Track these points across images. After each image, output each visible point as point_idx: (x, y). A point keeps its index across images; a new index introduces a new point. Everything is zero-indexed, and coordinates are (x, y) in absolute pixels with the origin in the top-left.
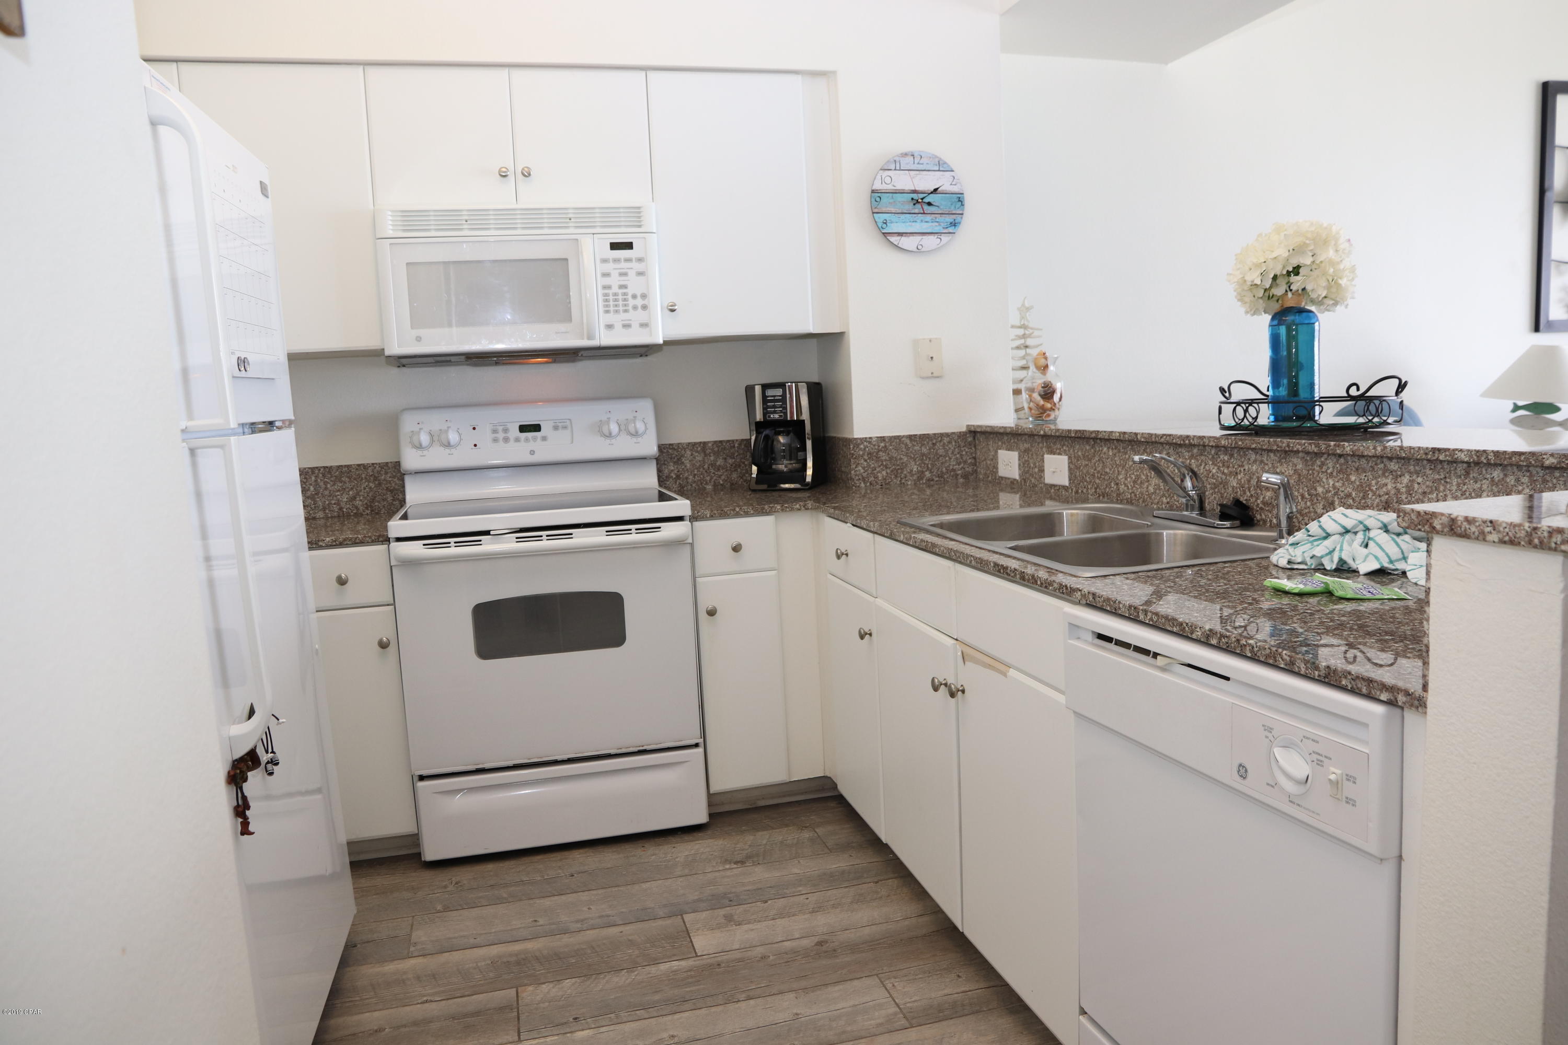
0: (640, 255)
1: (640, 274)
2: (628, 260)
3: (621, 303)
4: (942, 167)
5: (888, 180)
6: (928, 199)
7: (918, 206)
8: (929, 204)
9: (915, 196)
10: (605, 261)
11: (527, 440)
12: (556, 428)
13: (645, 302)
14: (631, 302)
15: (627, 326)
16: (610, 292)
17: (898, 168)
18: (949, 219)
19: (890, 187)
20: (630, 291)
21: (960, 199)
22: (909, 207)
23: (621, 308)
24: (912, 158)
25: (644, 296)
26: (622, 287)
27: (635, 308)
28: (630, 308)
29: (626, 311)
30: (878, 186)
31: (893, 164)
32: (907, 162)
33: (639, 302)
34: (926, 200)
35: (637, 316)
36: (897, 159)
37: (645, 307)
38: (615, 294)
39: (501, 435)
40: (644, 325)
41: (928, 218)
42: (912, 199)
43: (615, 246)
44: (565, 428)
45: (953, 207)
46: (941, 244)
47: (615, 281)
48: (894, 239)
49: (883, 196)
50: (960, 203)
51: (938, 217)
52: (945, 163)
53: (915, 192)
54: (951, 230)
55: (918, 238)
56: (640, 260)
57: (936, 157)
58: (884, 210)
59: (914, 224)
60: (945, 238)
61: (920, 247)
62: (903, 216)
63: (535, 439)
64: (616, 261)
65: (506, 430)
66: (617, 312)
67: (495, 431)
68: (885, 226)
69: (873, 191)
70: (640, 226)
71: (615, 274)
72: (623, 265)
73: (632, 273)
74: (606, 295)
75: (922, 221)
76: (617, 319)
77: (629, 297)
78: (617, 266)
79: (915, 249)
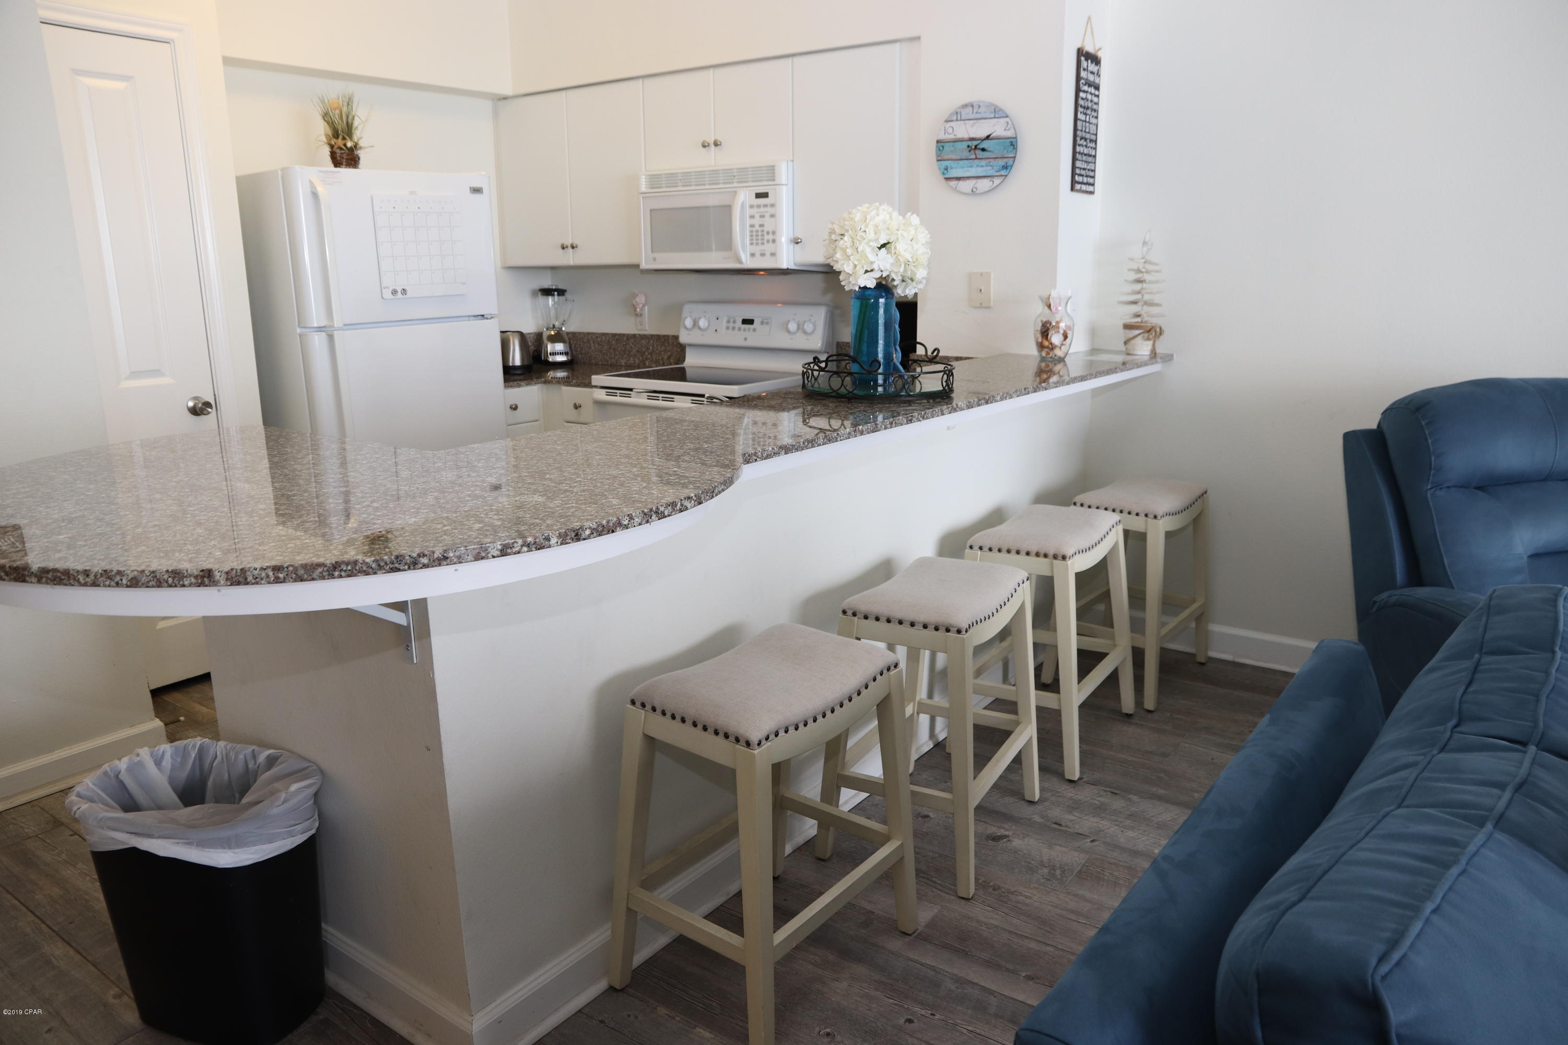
0: (772, 202)
1: (772, 216)
2: (765, 206)
3: (760, 237)
4: (998, 113)
5: (950, 130)
6: (985, 145)
7: (972, 152)
8: (983, 150)
9: (969, 143)
10: (752, 207)
11: (745, 330)
12: (762, 323)
13: (774, 237)
14: (766, 237)
15: (763, 255)
16: (754, 229)
17: (959, 118)
18: (1001, 163)
19: (952, 137)
20: (766, 229)
21: (1012, 143)
22: (966, 154)
23: (760, 242)
24: (971, 108)
25: (774, 233)
26: (762, 226)
27: (768, 241)
28: (765, 242)
29: (763, 244)
30: (942, 136)
31: (956, 116)
32: (967, 113)
33: (770, 237)
34: (981, 146)
35: (769, 248)
36: (959, 111)
37: (774, 241)
38: (757, 231)
39: (731, 325)
40: (773, 254)
41: (983, 163)
42: (968, 146)
43: (759, 196)
44: (767, 323)
45: (1006, 151)
46: (995, 185)
47: (757, 221)
48: (953, 183)
49: (947, 145)
50: (1012, 147)
51: (993, 162)
52: (1001, 110)
53: (972, 139)
54: (1003, 172)
55: (973, 182)
56: (772, 205)
57: (993, 105)
58: (946, 157)
59: (970, 169)
60: (997, 181)
61: (974, 190)
62: (961, 162)
63: (749, 330)
64: (759, 206)
65: (734, 322)
66: (757, 244)
67: (728, 322)
68: (945, 172)
69: (938, 142)
70: (774, 180)
71: (757, 216)
72: (762, 209)
73: (767, 215)
74: (752, 232)
75: (977, 166)
76: (757, 249)
77: (765, 233)
78: (759, 210)
79: (970, 191)
